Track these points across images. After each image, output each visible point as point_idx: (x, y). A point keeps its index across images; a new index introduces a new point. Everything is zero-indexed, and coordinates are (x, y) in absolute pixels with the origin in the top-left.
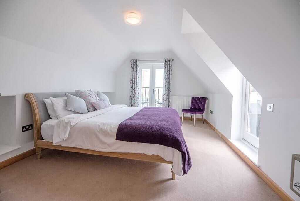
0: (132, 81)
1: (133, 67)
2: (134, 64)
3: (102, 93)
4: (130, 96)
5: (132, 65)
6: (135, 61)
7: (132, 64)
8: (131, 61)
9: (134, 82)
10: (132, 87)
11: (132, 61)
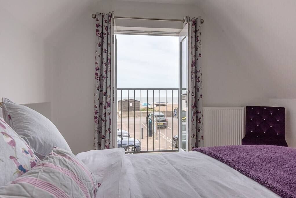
0: (98, 72)
1: (102, 33)
2: (105, 24)
3: (24, 105)
4: (96, 113)
5: (100, 29)
6: (106, 18)
7: (98, 26)
8: (95, 16)
9: (104, 75)
10: (100, 88)
11: (100, 18)
